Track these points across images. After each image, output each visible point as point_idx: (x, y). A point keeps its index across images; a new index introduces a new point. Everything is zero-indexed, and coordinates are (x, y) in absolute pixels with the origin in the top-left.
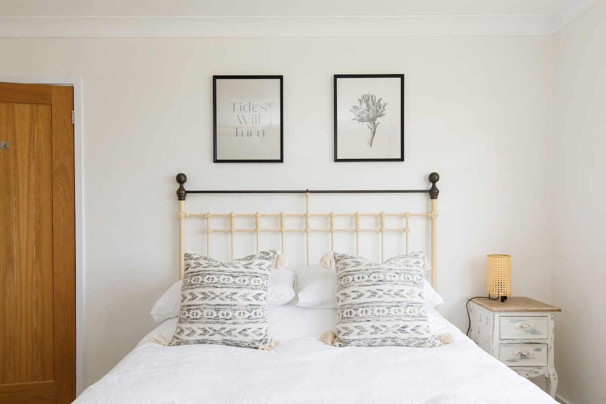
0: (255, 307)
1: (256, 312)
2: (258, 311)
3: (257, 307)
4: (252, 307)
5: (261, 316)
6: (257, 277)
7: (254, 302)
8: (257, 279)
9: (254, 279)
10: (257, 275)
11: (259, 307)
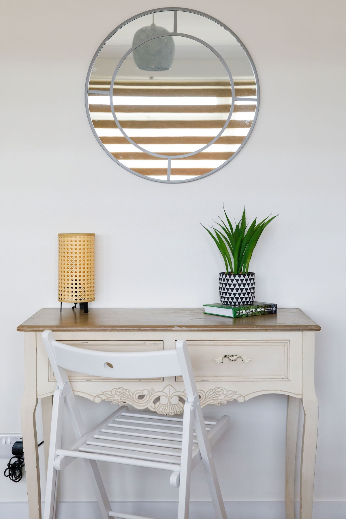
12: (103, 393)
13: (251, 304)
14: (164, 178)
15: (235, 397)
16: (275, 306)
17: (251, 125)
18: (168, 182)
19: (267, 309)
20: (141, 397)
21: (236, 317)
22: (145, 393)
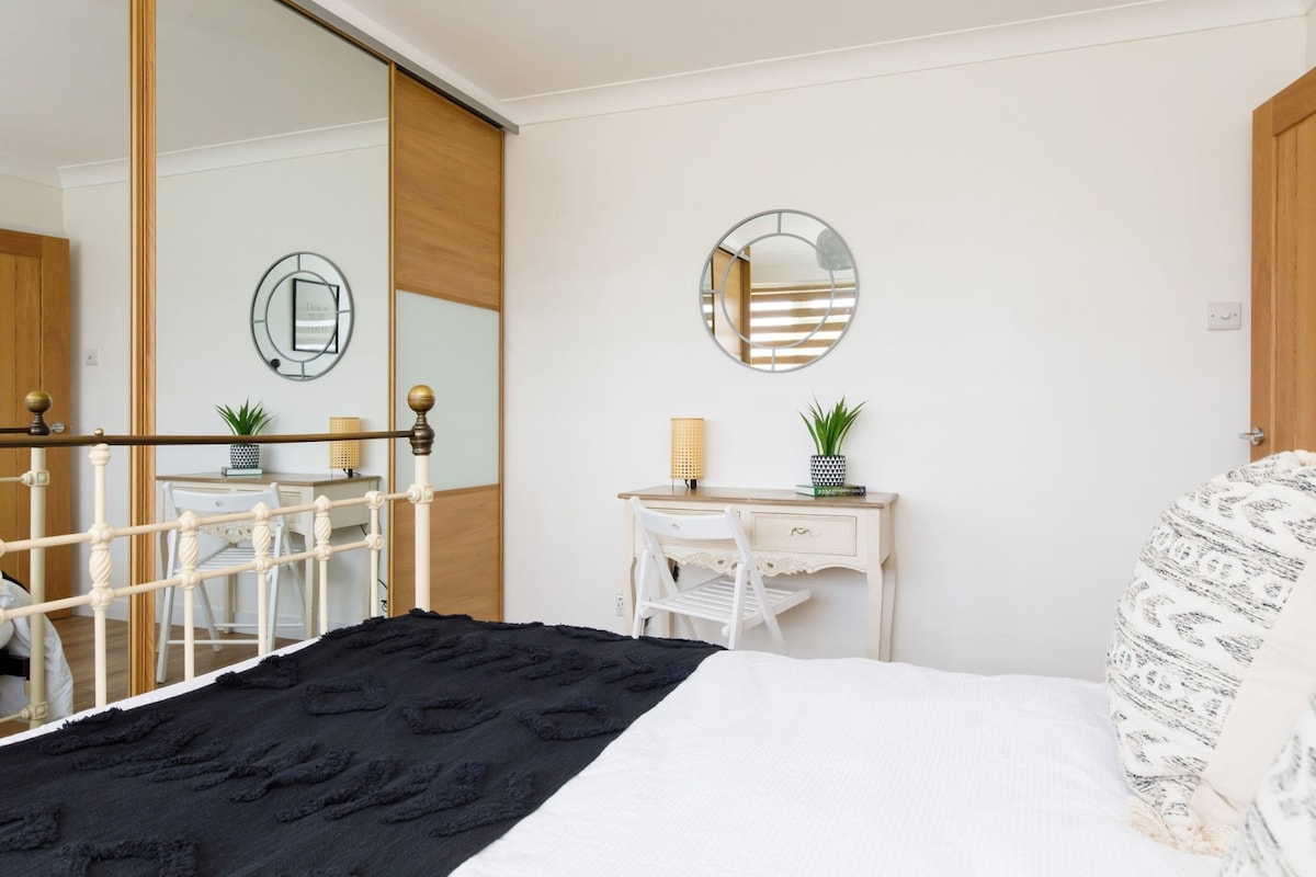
0: (1160, 653)
1: (1154, 673)
2: (1161, 670)
3: (1165, 656)
4: (1149, 648)
5: (1168, 696)
6: (1226, 549)
7: (1167, 635)
8: (1224, 558)
9: (1214, 554)
10: (1230, 543)
11: (1171, 659)
12: (689, 556)
13: (842, 485)
14: (768, 367)
15: (804, 568)
16: (864, 488)
17: (852, 311)
18: (773, 371)
19: (854, 491)
20: (721, 562)
21: (817, 496)
22: (724, 559)
